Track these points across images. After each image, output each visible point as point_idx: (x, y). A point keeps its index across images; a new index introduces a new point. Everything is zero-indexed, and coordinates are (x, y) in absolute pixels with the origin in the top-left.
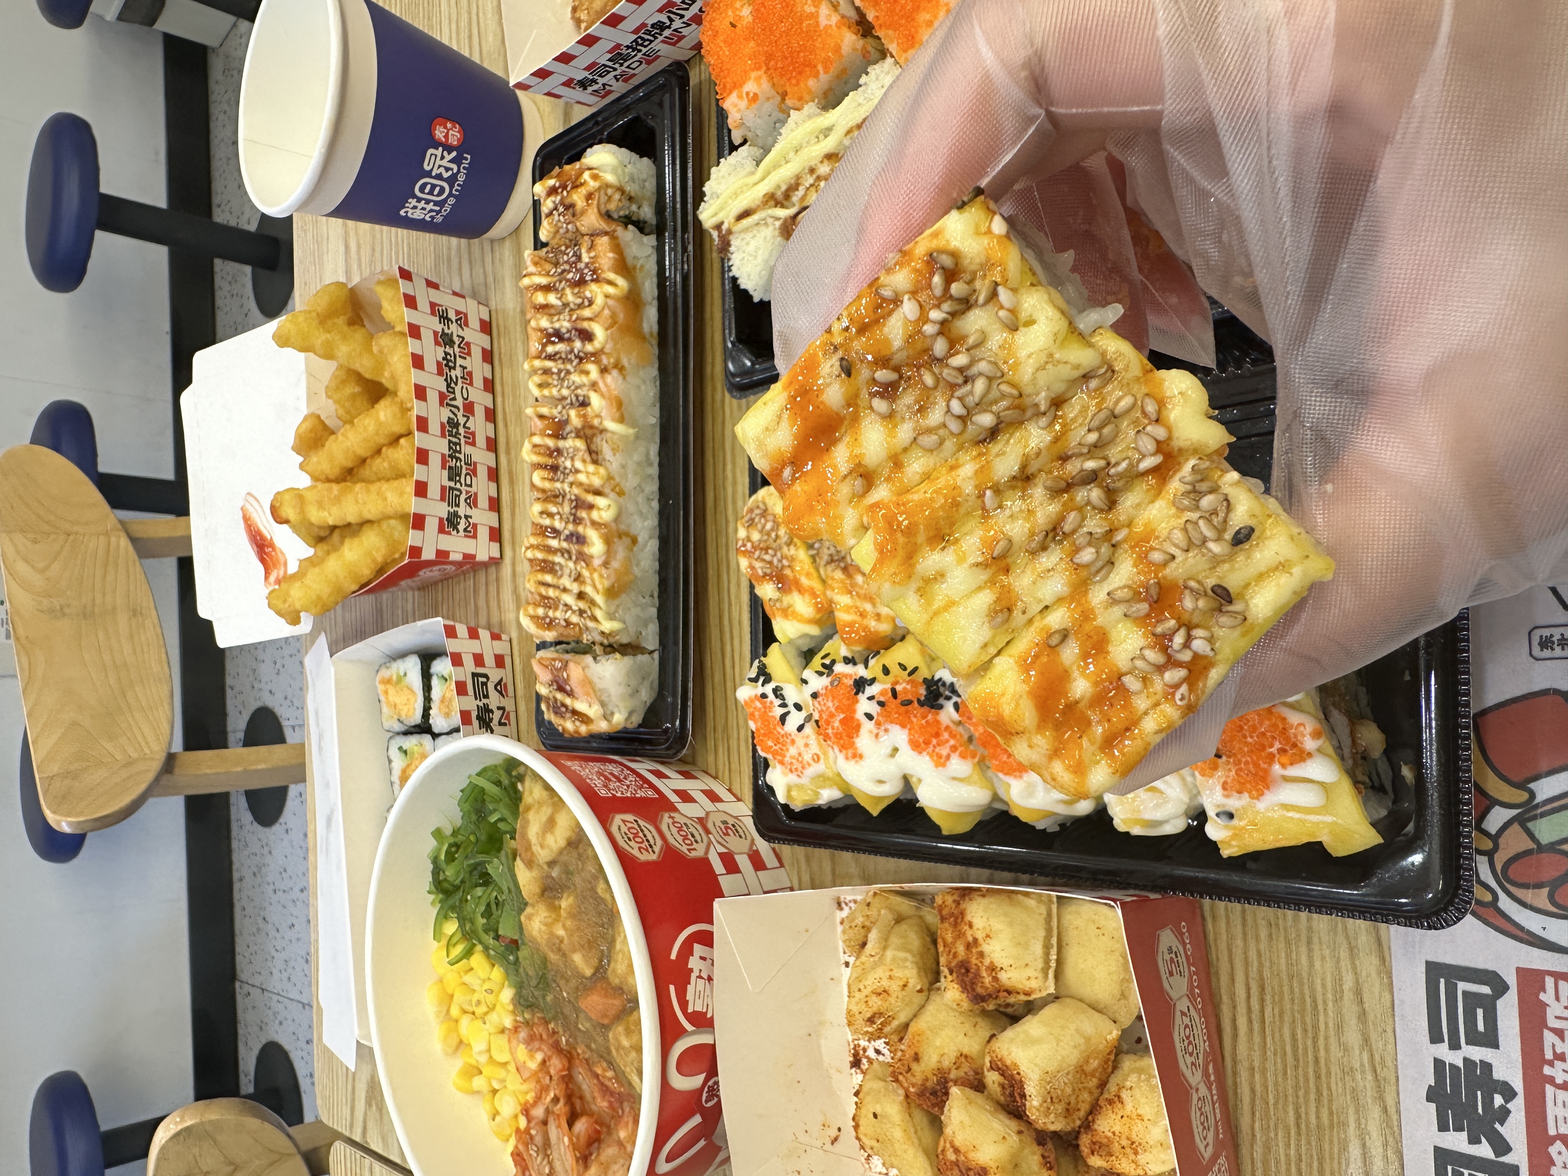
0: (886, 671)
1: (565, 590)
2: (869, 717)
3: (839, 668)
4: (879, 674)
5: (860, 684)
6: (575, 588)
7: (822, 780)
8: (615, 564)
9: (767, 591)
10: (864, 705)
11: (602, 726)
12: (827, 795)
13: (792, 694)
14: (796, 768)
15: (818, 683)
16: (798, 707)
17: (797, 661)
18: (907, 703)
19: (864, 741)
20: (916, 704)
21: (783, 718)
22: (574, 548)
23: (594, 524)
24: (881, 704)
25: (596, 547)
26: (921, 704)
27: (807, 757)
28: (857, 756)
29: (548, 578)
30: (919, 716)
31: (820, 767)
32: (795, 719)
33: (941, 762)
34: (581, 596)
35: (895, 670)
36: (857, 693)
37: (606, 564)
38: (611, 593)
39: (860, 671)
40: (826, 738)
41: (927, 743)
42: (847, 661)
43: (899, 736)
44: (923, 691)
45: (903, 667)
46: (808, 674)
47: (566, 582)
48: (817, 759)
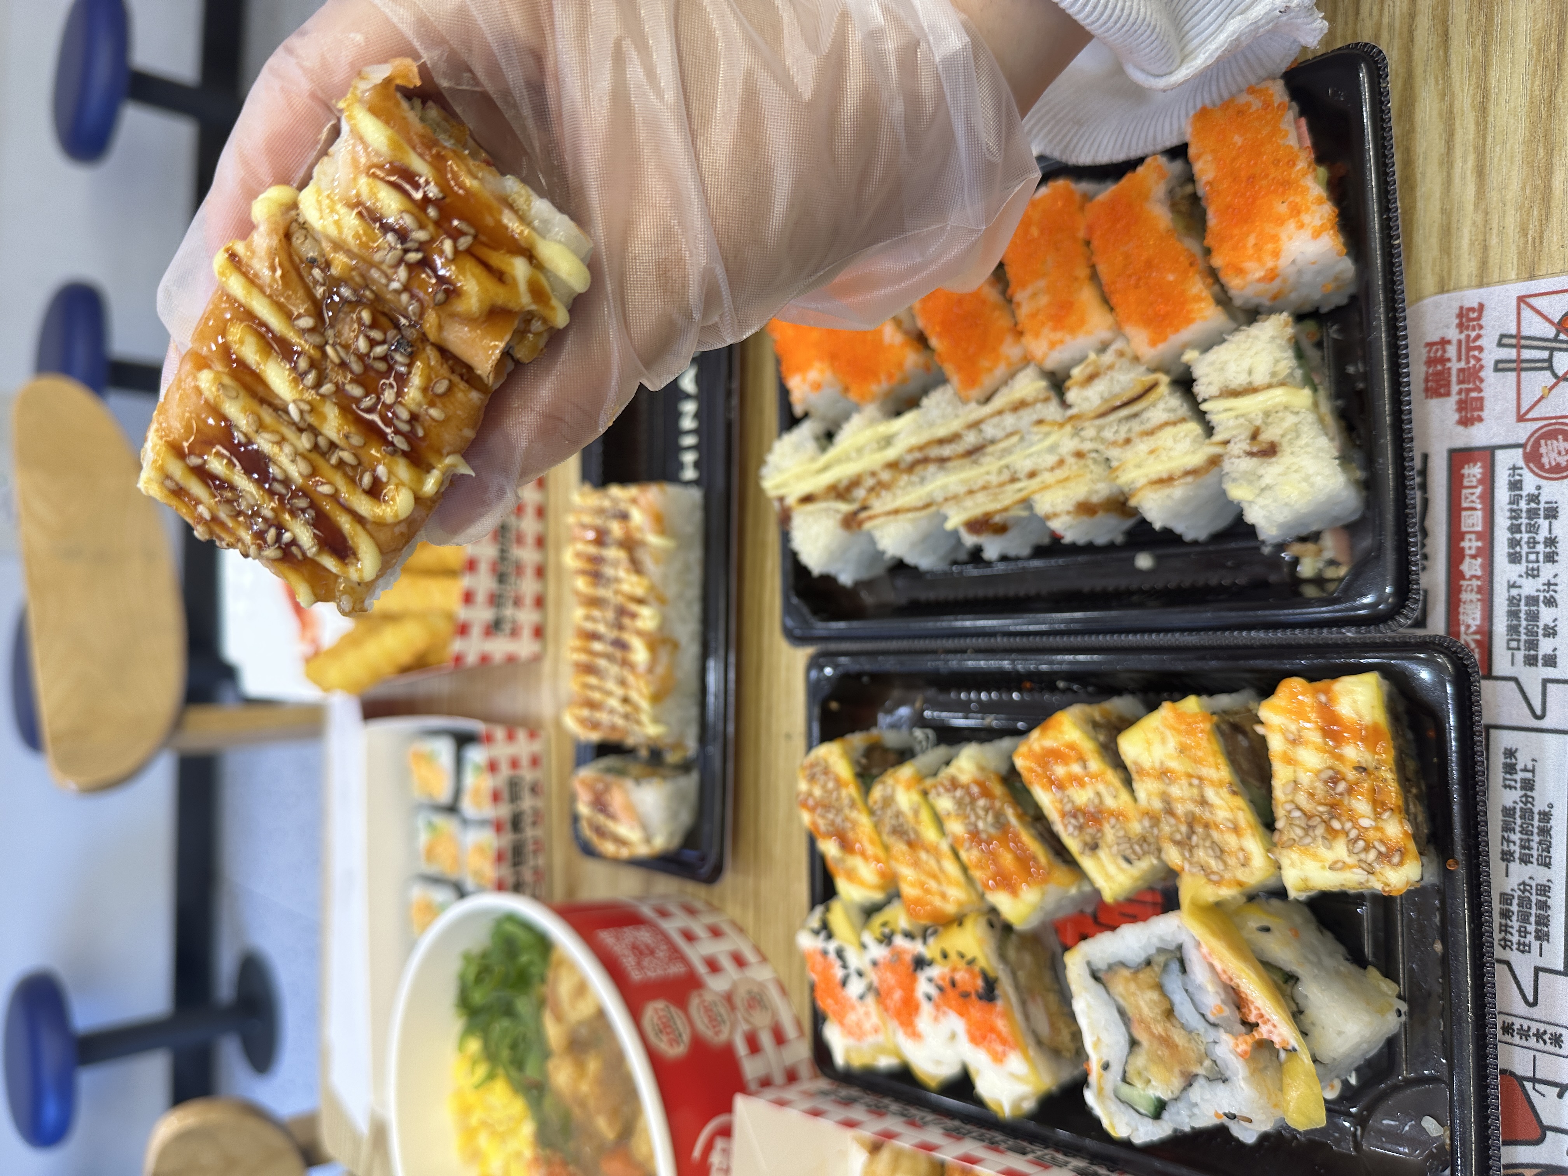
0: (945, 956)
1: (609, 693)
2: (929, 998)
3: (899, 941)
4: (938, 956)
5: (920, 963)
6: (619, 691)
7: (882, 1050)
8: (660, 670)
9: (830, 848)
10: (923, 987)
11: (642, 850)
12: (885, 1062)
13: (855, 959)
14: (855, 1032)
15: (878, 952)
16: (860, 974)
17: (858, 919)
18: (965, 995)
19: (924, 1020)
20: (973, 996)
21: (844, 983)
22: (618, 654)
23: (640, 633)
24: (941, 989)
25: (640, 654)
26: (980, 997)
27: (867, 1026)
28: (915, 1035)
29: (592, 680)
30: (977, 1010)
31: (880, 1038)
32: (856, 987)
33: (998, 1058)
34: (626, 700)
35: (953, 956)
36: (915, 970)
37: (651, 670)
38: (657, 698)
39: (917, 947)
40: (886, 1009)
41: (984, 1038)
42: (909, 935)
43: (955, 1023)
44: (980, 983)
45: (962, 956)
46: (868, 937)
47: (611, 685)
48: (876, 1030)
